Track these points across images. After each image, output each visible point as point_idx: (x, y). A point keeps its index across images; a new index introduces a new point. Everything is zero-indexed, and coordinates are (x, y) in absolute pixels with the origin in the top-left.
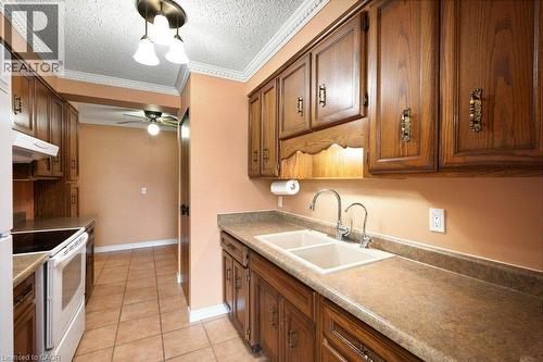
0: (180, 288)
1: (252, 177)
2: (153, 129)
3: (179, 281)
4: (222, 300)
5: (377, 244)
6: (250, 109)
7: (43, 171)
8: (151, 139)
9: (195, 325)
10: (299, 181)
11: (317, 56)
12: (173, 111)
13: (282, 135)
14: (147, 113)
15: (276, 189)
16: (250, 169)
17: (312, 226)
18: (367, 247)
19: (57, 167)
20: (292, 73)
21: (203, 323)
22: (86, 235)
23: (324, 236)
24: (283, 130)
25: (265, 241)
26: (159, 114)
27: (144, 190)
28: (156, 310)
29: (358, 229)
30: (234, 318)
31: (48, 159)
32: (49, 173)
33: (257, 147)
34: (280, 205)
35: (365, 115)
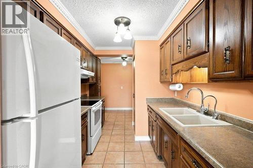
0: (133, 127)
1: (161, 82)
2: (124, 64)
3: (133, 125)
4: (148, 134)
5: (223, 118)
6: (161, 51)
7: (91, 81)
8: (124, 68)
9: (137, 142)
10: (183, 84)
11: (187, 24)
12: (131, 56)
13: (173, 63)
14: (122, 58)
15: (172, 87)
16: (160, 79)
17: (190, 106)
18: (217, 119)
19: (95, 79)
20: (177, 33)
21: (140, 142)
22: (101, 103)
23: (195, 111)
24: (173, 61)
25: (163, 111)
26: (126, 58)
27: (122, 88)
28: (123, 133)
29: (212, 109)
30: (152, 142)
31: (92, 77)
32: (92, 81)
33: (163, 69)
34: (176, 95)
35: (208, 51)
